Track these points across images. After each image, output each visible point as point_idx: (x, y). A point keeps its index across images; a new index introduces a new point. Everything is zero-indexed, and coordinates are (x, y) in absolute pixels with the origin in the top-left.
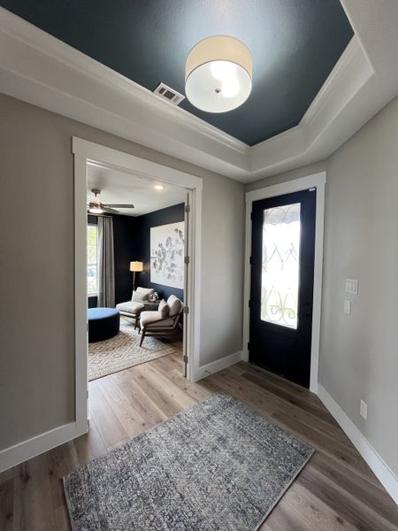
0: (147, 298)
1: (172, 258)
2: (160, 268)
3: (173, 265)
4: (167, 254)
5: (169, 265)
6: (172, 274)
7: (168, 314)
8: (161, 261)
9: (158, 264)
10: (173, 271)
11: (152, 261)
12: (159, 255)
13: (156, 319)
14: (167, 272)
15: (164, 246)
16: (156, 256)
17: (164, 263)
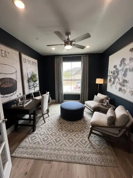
0: (102, 101)
1: (125, 75)
2: (114, 83)
3: (125, 81)
4: (120, 73)
5: (121, 81)
6: (123, 88)
7: (114, 123)
8: (114, 78)
9: (112, 80)
10: (124, 86)
11: (109, 78)
12: (114, 74)
13: (102, 125)
14: (119, 86)
15: (118, 67)
16: (111, 74)
17: (117, 80)
